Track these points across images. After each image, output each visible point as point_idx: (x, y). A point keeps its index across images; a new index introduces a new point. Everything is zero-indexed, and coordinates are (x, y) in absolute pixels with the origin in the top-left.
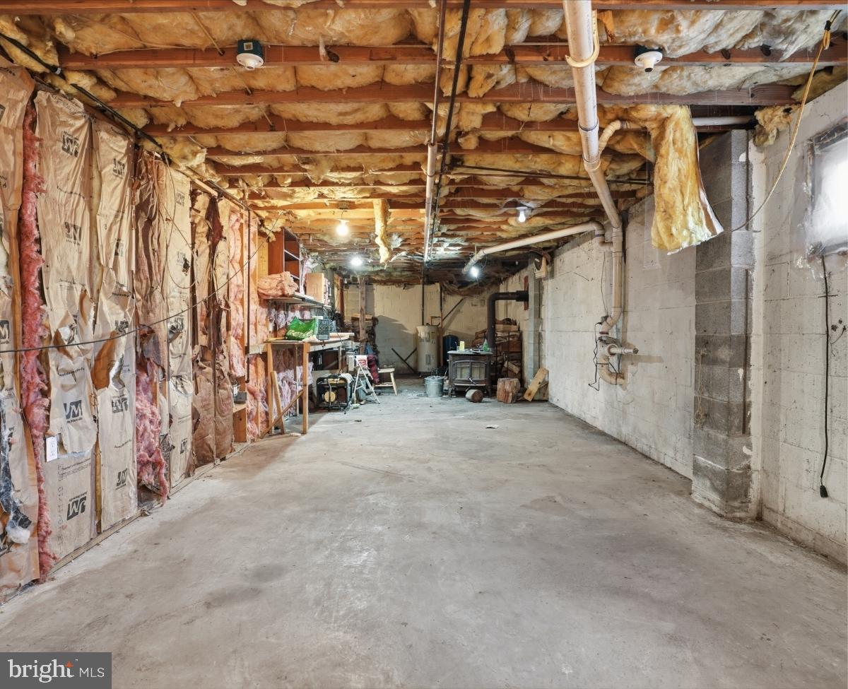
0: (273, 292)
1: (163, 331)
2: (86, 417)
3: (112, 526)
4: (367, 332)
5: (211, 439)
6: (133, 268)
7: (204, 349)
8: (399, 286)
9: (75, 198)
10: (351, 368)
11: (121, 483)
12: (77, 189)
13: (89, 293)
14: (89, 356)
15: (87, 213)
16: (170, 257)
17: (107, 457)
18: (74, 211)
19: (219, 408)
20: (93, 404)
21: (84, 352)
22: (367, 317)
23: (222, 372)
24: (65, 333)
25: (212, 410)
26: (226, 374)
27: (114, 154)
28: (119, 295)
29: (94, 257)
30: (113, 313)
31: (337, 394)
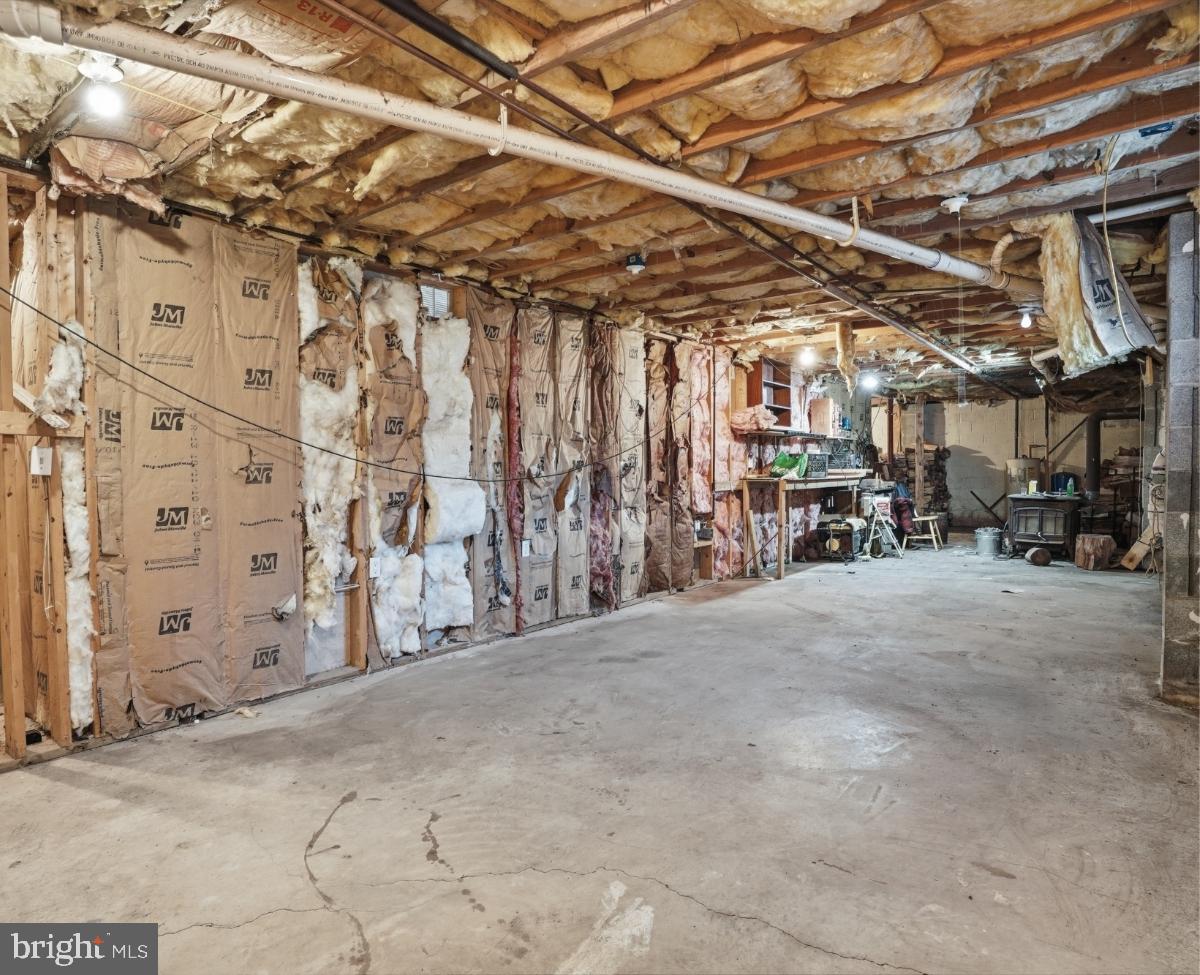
0: (747, 427)
1: (616, 467)
2: (550, 531)
3: (568, 617)
4: (925, 468)
5: (666, 567)
6: (589, 418)
7: (661, 485)
8: (982, 403)
9: (543, 374)
10: (868, 512)
11: (575, 585)
12: (544, 368)
13: (552, 442)
14: (552, 486)
15: (552, 383)
16: (623, 404)
17: (565, 563)
18: (542, 383)
19: (676, 540)
20: (556, 522)
21: (548, 484)
22: (927, 447)
23: (680, 507)
24: (534, 470)
25: (669, 541)
26: (684, 509)
27: (572, 334)
28: (576, 441)
29: (556, 414)
30: (570, 455)
31: (841, 542)
